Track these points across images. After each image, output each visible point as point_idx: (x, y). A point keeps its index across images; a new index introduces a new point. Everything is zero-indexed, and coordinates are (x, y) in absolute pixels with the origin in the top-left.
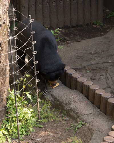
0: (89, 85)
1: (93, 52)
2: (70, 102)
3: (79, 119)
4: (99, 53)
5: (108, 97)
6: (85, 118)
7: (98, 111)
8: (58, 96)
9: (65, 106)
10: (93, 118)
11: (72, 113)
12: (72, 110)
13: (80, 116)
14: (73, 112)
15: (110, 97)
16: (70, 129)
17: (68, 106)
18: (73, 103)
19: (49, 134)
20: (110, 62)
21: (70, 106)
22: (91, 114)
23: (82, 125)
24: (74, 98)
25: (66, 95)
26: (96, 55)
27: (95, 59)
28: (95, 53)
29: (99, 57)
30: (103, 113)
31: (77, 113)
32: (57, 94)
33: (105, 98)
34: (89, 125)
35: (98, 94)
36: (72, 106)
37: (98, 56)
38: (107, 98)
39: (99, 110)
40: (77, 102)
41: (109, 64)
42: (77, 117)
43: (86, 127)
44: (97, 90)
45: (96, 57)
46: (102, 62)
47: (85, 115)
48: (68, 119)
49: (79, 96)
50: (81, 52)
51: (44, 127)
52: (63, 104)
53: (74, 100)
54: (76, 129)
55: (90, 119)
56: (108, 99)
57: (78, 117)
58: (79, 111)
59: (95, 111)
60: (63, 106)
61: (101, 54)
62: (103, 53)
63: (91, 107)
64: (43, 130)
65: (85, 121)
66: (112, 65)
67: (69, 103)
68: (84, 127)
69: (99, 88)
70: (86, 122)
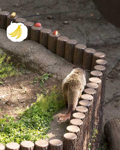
0: (48, 33)
1: (17, 4)
2: (28, 53)
3: (43, 71)
4: (24, 6)
5: (75, 44)
6: (50, 69)
7: (63, 61)
8: (10, 48)
9: (22, 58)
10: (60, 69)
11: (32, 66)
12: (32, 62)
13: (44, 68)
14: (33, 64)
15: (76, 43)
16: (35, 83)
17: (26, 58)
18: (32, 54)
19: (13, 90)
20: (38, 15)
21: (29, 58)
22: (56, 64)
23: (48, 77)
24: (31, 49)
25: (21, 47)
26: (21, 8)
27: (20, 13)
28: (19, 5)
29: (25, 9)
30: (69, 62)
31: (39, 64)
32: (9, 47)
33: (71, 44)
34: (57, 76)
35: (61, 41)
36: (32, 58)
37: (23, 9)
38: (73, 44)
39: (63, 59)
40: (36, 53)
41: (37, 17)
42: (40, 70)
43: (53, 79)
44: (59, 37)
45: (22, 9)
46: (29, 15)
47: (49, 66)
48: (29, 72)
49: (36, 46)
50: (3, 5)
51: (4, 83)
52: (19, 56)
53: (32, 51)
54: (43, 82)
55: (56, 70)
56: (75, 45)
57: (41, 68)
58: (42, 62)
59: (59, 60)
60: (20, 59)
61: (26, 6)
62: (28, 5)
63: (54, 57)
64: (3, 86)
65: (50, 72)
66: (41, 18)
67: (27, 55)
68: (51, 79)
69: (60, 35)
70: (52, 74)
